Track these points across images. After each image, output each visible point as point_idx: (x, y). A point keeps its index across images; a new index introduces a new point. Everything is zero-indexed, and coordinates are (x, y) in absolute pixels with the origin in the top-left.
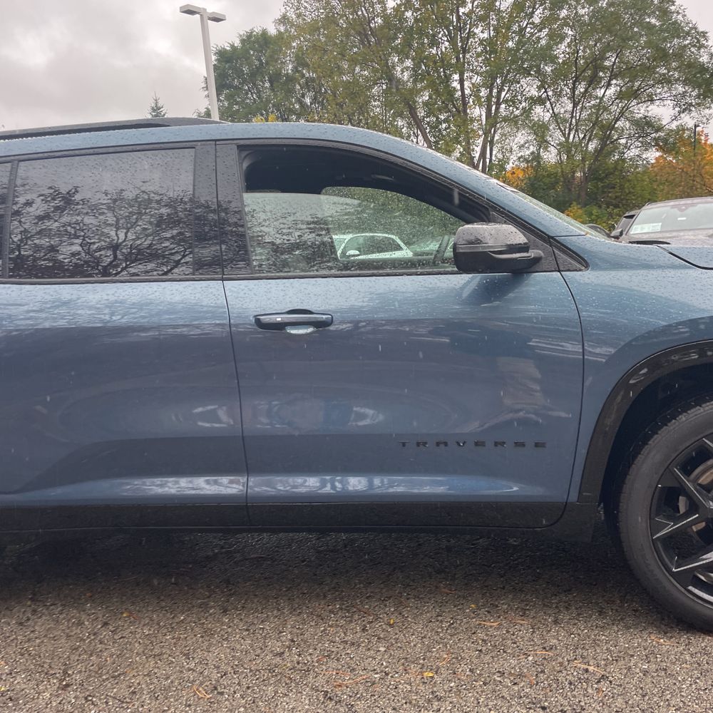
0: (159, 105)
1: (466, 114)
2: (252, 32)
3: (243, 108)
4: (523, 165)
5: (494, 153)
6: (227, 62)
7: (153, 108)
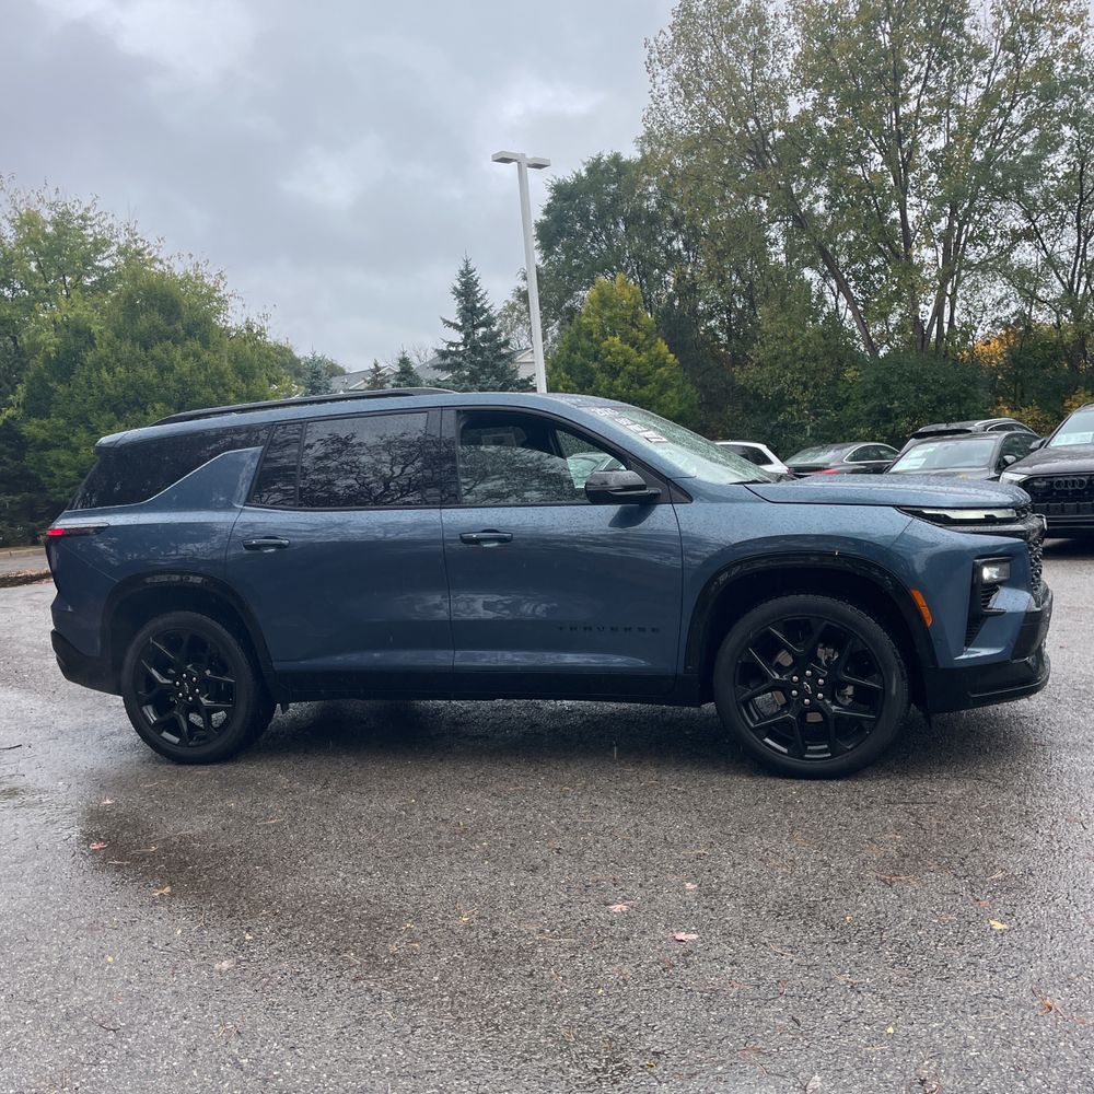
0: (470, 268)
1: (909, 257)
2: (600, 159)
3: (586, 262)
4: (1000, 331)
5: (956, 314)
6: (565, 200)
7: (462, 273)
